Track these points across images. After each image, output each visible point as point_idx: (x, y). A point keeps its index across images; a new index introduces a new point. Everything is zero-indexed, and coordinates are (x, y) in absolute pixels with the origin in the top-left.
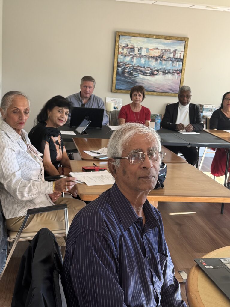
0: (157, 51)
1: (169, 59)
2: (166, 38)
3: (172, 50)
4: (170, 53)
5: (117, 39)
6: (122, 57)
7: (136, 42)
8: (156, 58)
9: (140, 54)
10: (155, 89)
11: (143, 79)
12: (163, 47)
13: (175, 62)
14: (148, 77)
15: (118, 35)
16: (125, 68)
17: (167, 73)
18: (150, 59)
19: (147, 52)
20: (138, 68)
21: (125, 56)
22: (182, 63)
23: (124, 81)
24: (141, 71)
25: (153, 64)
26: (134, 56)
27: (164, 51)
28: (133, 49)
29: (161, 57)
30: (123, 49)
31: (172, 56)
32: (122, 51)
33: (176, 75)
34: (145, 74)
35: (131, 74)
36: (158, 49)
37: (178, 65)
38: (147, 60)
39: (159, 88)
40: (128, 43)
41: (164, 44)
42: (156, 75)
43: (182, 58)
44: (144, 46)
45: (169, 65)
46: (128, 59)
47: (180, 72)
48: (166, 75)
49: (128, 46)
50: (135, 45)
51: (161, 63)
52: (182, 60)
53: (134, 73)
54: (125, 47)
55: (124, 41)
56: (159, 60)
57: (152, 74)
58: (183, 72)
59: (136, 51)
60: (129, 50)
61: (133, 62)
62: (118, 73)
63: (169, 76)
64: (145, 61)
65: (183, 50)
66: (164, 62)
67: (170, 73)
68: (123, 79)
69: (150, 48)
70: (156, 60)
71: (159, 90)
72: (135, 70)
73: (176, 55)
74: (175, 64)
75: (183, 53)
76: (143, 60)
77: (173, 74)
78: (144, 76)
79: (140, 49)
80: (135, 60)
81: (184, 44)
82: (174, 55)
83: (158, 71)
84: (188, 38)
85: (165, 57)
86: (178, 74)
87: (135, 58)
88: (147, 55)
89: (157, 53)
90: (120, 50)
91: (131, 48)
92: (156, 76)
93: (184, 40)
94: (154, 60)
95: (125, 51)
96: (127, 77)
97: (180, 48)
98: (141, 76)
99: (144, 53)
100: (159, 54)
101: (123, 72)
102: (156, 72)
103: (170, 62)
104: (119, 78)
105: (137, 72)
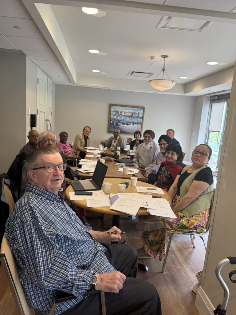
0: (130, 113)
1: (135, 117)
2: (134, 107)
3: (137, 113)
4: (136, 114)
5: (110, 107)
6: (113, 116)
7: (119, 109)
8: (129, 117)
9: (121, 115)
10: (129, 132)
11: (123, 126)
12: (132, 111)
13: (139, 119)
14: (125, 126)
15: (111, 105)
16: (114, 121)
17: (135, 124)
18: (126, 117)
19: (125, 114)
20: (121, 121)
21: (114, 115)
23: (114, 127)
24: (122, 123)
25: (128, 119)
26: (118, 116)
27: (133, 113)
28: (118, 112)
29: (131, 116)
30: (113, 112)
31: (137, 115)
32: (112, 113)
34: (124, 124)
35: (117, 124)
36: (130, 112)
38: (125, 117)
40: (115, 109)
41: (133, 110)
42: (129, 124)
43: (142, 116)
44: (123, 111)
46: (115, 117)
48: (134, 125)
49: (115, 110)
50: (119, 110)
51: (132, 119)
54: (114, 111)
55: (113, 108)
56: (131, 118)
57: (127, 124)
58: (142, 123)
60: (116, 112)
61: (118, 118)
62: (110, 124)
63: (136, 125)
64: (124, 118)
66: (133, 118)
67: (136, 124)
68: (113, 126)
69: (126, 112)
72: (119, 122)
74: (138, 120)
75: (142, 115)
76: (123, 118)
77: (137, 124)
78: (123, 125)
79: (121, 112)
80: (119, 117)
81: (143, 110)
82: (138, 115)
83: (130, 123)
84: (145, 107)
85: (134, 116)
87: (119, 116)
89: (130, 114)
90: (112, 112)
91: (117, 112)
92: (129, 125)
93: (143, 108)
94: (128, 118)
95: (114, 113)
97: (141, 112)
98: (122, 125)
99: (123, 114)
101: (113, 123)
102: (129, 123)
103: (136, 119)
104: (111, 126)
105: (120, 123)
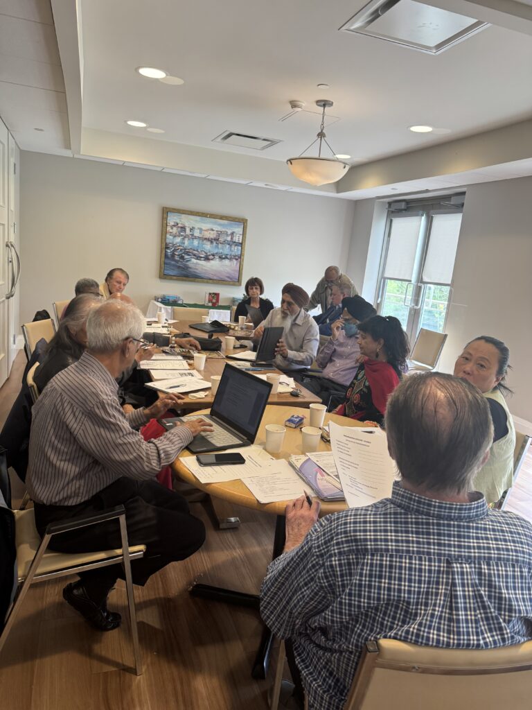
0: (212, 232)
1: (224, 242)
2: (222, 218)
3: (229, 232)
4: (227, 235)
5: (165, 216)
6: (171, 237)
7: (188, 221)
8: (211, 241)
9: (192, 235)
10: (211, 277)
12: (219, 228)
13: (233, 246)
14: (202, 262)
15: (166, 212)
16: (175, 250)
17: (224, 259)
18: (205, 241)
19: (200, 233)
20: (191, 251)
21: (175, 236)
22: (240, 248)
24: (194, 255)
25: (208, 247)
26: (185, 237)
27: (220, 233)
28: (183, 228)
29: (217, 240)
30: (172, 229)
31: (229, 239)
32: (171, 231)
33: (235, 261)
34: (198, 258)
35: (182, 258)
36: (213, 230)
37: (236, 250)
38: (201, 242)
39: (215, 275)
40: (178, 221)
41: (220, 225)
42: (212, 259)
43: (241, 242)
44: (197, 226)
45: (226, 250)
46: (178, 240)
47: (239, 258)
48: (223, 260)
49: (177, 224)
50: (187, 224)
51: (217, 247)
52: (241, 244)
53: (186, 257)
54: (174, 226)
55: (172, 219)
56: (215, 243)
57: (207, 259)
58: (242, 257)
59: (188, 231)
60: (179, 229)
61: (184, 243)
63: (227, 262)
64: (199, 243)
65: (241, 233)
66: (220, 246)
67: (227, 258)
69: (204, 228)
70: (212, 242)
71: (215, 278)
72: (187, 253)
73: (234, 238)
74: (233, 249)
75: (241, 237)
76: (196, 243)
77: (231, 259)
78: (198, 261)
79: (192, 229)
80: (186, 242)
81: (242, 226)
82: (232, 238)
83: (213, 255)
84: (247, 220)
85: (221, 239)
86: (237, 260)
87: (186, 239)
88: (201, 236)
89: (212, 235)
90: (169, 229)
92: (211, 261)
93: (243, 222)
94: (209, 243)
95: (175, 230)
96: (177, 261)
97: (238, 230)
98: (194, 261)
99: (197, 233)
100: (215, 236)
101: (173, 255)
102: (211, 257)
103: (228, 246)
105: (189, 255)
